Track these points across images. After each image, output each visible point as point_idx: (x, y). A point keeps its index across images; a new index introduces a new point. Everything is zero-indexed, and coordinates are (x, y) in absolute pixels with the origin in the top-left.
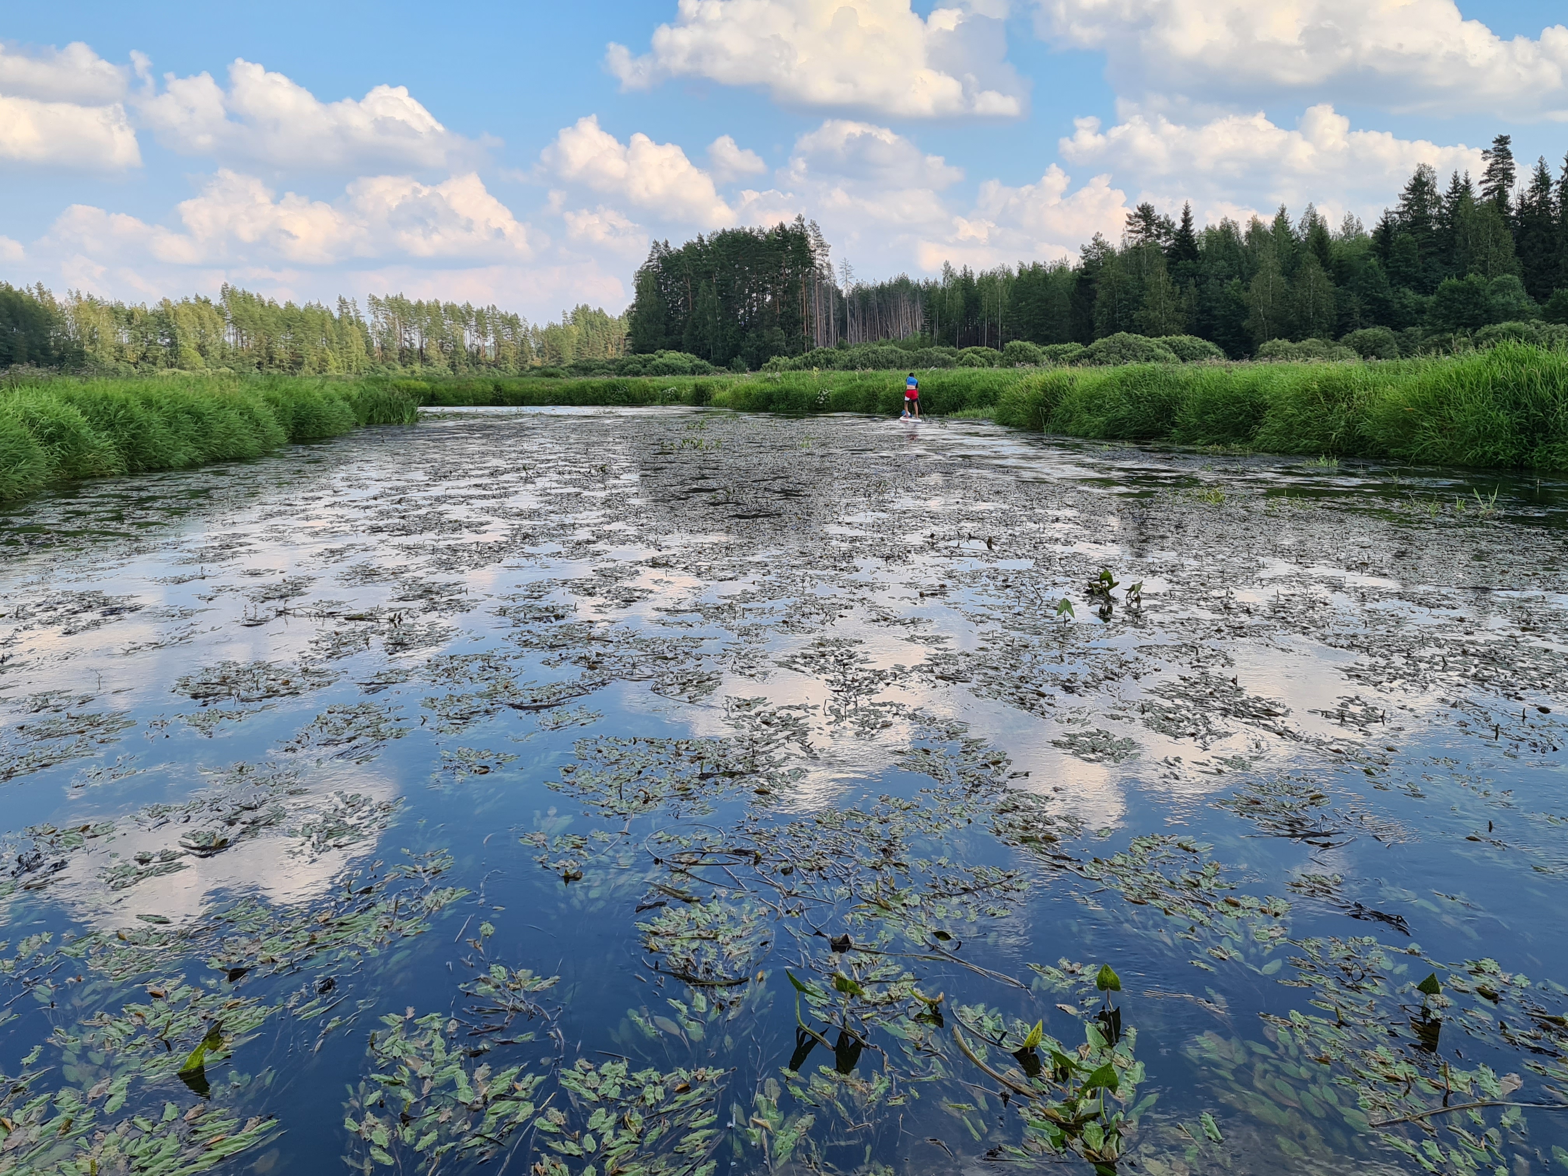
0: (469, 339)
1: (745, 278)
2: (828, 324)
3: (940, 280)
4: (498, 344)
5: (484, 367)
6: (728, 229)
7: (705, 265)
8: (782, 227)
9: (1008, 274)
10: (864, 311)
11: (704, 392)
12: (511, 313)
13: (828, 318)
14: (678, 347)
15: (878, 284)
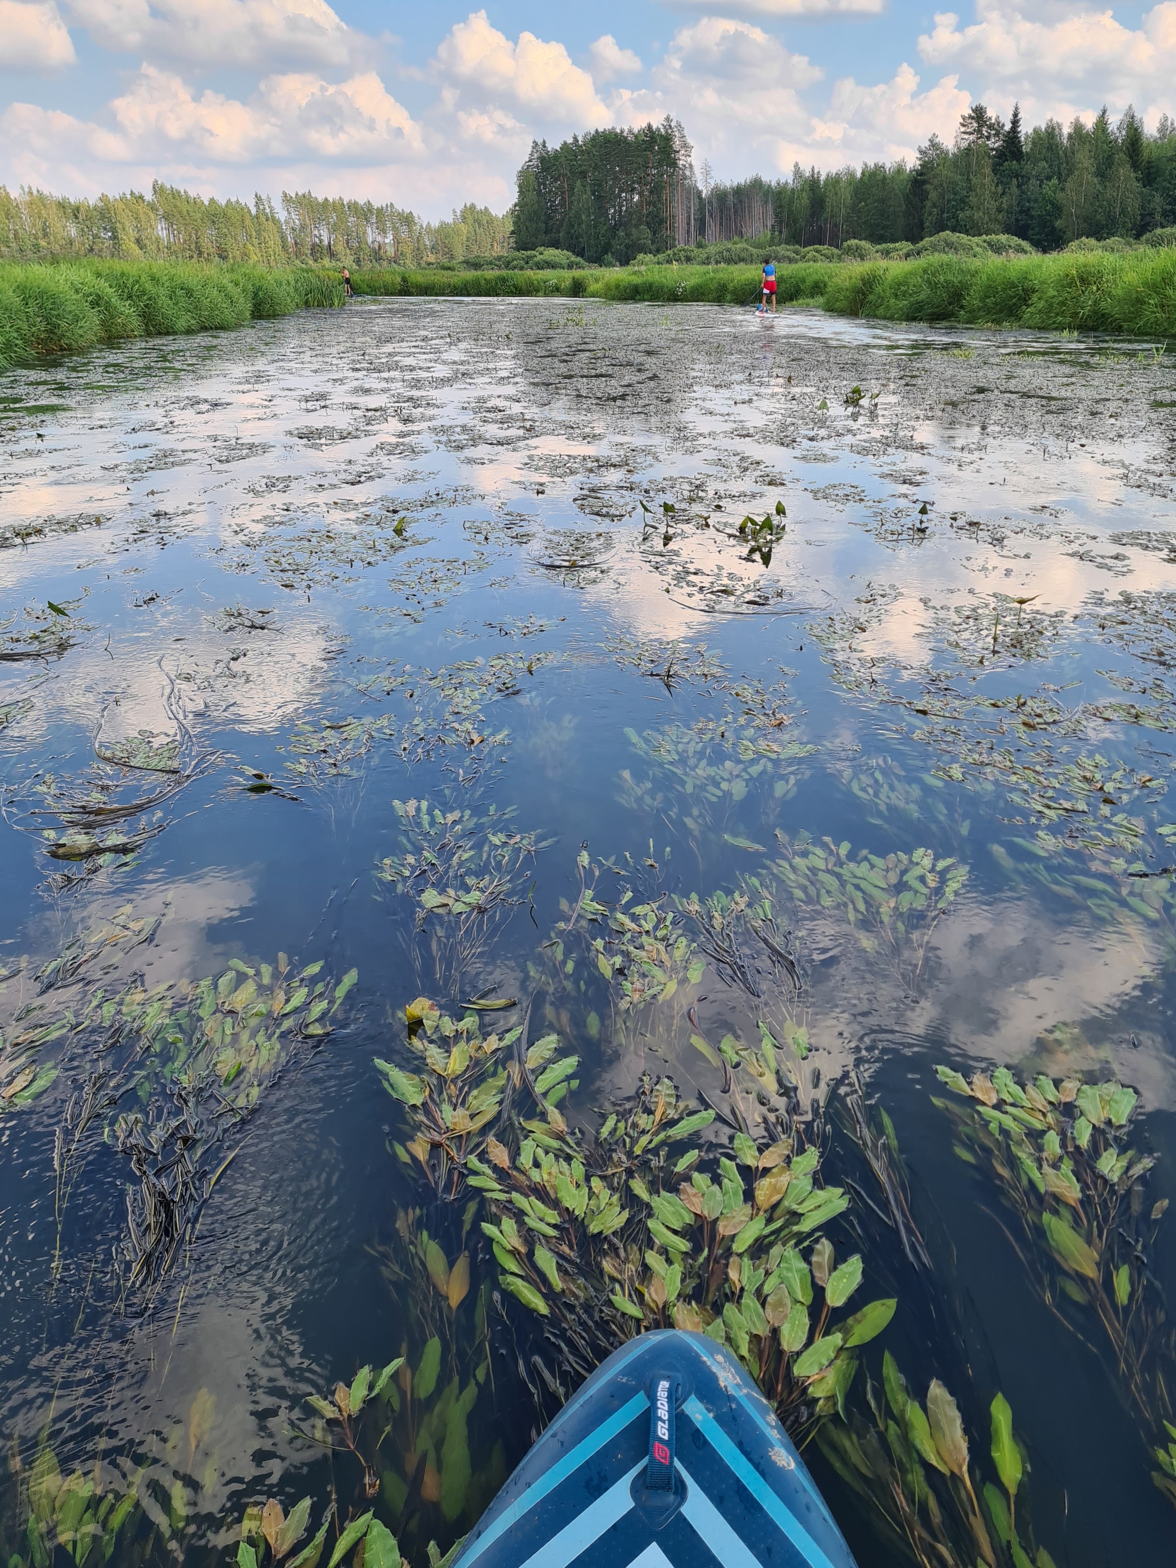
0: (371, 235)
1: (616, 179)
2: (689, 224)
3: (790, 181)
4: (397, 241)
5: (385, 263)
6: (601, 130)
7: (580, 166)
8: (650, 127)
9: (852, 174)
10: (721, 211)
11: (580, 284)
12: (407, 211)
13: (689, 217)
14: (555, 245)
15: (735, 184)
